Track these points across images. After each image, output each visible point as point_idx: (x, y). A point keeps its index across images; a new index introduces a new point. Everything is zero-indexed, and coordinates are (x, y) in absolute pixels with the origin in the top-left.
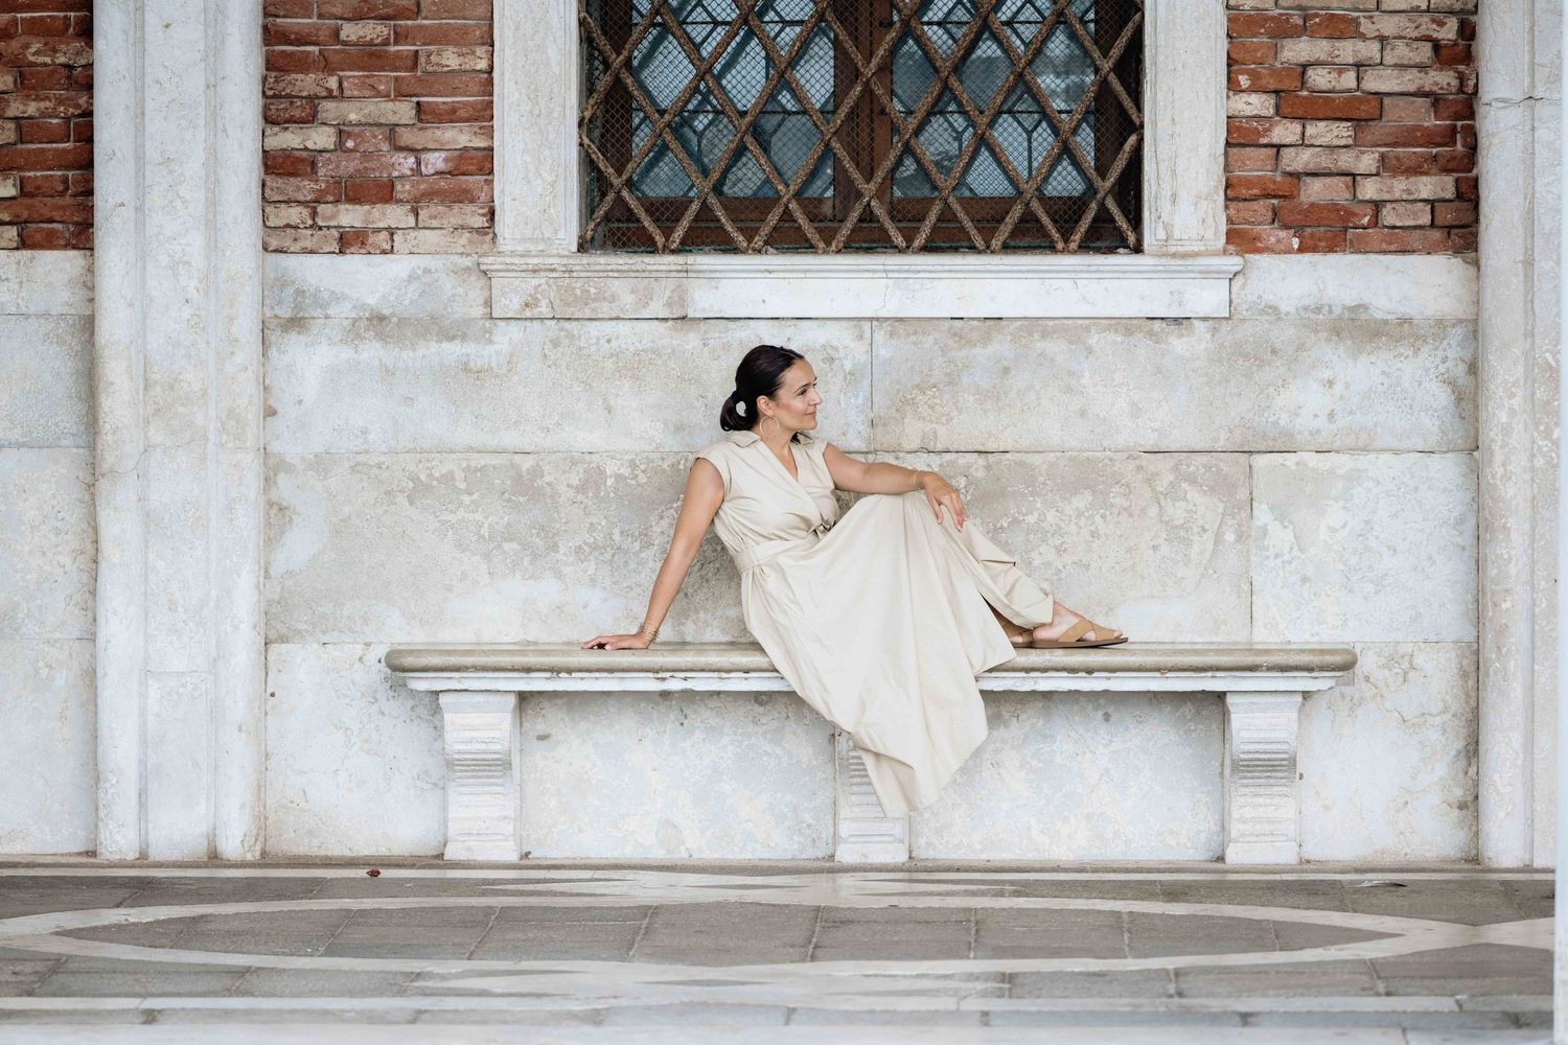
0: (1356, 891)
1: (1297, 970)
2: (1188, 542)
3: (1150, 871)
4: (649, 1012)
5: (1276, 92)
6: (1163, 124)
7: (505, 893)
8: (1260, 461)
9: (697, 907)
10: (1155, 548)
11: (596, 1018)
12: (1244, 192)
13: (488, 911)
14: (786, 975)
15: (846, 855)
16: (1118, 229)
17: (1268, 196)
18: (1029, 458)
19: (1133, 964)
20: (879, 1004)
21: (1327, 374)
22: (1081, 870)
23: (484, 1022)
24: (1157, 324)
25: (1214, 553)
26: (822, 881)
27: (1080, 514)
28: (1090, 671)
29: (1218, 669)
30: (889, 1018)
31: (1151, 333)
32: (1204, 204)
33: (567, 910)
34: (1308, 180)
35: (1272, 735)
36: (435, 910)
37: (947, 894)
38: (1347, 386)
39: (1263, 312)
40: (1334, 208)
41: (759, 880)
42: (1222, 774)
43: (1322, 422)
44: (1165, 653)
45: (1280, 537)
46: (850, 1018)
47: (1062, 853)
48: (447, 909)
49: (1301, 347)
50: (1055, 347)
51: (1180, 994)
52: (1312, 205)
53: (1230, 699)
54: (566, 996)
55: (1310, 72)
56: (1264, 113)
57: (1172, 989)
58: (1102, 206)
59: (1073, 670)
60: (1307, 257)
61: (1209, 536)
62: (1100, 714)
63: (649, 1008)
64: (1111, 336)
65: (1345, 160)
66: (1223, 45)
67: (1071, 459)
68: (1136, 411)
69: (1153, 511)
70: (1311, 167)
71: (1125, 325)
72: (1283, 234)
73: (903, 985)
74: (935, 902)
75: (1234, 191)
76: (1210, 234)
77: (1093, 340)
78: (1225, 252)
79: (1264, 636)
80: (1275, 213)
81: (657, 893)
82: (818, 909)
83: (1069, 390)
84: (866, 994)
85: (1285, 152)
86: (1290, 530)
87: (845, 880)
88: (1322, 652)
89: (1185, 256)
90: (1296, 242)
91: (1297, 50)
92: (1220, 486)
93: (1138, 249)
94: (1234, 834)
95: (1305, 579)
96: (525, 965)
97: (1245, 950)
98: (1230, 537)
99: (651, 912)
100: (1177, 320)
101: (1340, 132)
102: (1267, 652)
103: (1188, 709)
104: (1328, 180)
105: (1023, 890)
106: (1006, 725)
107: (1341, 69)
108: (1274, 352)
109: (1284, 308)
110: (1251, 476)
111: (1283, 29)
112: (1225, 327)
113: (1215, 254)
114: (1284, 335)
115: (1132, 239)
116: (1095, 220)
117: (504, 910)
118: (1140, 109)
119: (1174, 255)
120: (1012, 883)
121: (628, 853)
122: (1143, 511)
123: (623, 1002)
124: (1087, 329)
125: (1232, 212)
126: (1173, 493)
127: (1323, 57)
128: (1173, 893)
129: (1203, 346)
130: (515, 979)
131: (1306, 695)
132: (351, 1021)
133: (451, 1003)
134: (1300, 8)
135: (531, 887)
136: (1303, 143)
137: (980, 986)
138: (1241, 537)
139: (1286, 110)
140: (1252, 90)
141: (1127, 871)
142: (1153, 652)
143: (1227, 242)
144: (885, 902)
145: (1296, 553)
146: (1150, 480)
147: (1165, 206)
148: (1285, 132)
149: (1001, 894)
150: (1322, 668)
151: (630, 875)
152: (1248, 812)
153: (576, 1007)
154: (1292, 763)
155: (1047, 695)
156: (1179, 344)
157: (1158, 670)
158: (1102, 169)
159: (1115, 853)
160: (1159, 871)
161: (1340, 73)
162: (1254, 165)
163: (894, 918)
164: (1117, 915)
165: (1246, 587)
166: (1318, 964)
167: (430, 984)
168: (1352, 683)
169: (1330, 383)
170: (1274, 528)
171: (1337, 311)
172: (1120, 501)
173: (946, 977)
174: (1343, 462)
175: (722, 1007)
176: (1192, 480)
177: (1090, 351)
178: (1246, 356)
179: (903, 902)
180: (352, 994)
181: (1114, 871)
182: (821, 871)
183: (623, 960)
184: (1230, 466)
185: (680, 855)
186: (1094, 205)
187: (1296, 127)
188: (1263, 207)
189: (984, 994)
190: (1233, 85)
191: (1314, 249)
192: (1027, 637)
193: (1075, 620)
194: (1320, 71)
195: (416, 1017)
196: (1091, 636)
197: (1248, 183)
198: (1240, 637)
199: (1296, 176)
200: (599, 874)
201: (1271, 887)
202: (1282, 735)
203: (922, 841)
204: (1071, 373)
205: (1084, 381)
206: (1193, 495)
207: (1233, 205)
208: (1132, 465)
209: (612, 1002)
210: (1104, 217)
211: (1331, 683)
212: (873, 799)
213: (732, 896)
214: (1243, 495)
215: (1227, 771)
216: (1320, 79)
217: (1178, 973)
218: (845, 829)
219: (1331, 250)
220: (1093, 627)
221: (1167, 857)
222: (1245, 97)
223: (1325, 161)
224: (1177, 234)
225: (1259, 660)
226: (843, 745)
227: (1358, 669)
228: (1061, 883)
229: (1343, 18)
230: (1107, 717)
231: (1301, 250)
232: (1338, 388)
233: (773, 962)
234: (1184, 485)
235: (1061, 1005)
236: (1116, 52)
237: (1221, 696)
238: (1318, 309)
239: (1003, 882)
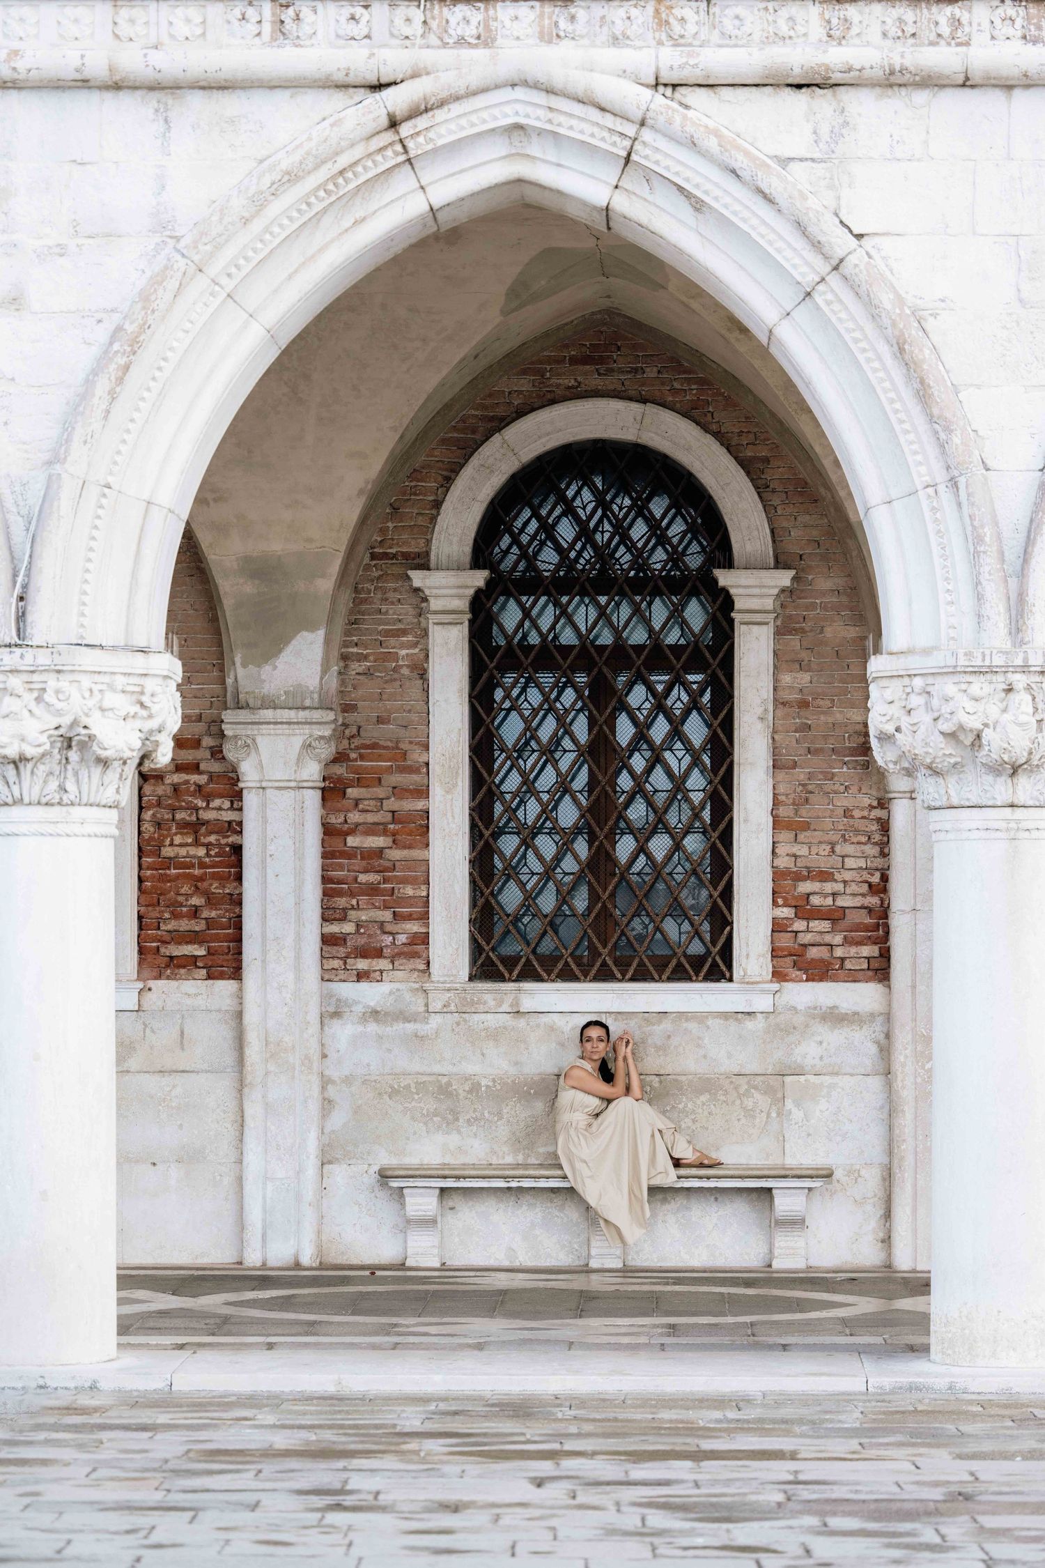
0: (834, 1282)
1: (808, 1322)
2: (754, 1117)
3: (737, 1272)
4: (505, 1344)
5: (795, 907)
6: (743, 922)
7: (435, 1283)
8: (788, 1079)
9: (525, 1290)
10: (739, 1120)
11: (480, 1347)
12: (780, 953)
13: (427, 1292)
14: (569, 1325)
15: (594, 1264)
16: (721, 970)
17: (791, 955)
18: (679, 1078)
19: (730, 1320)
20: (613, 1340)
21: (819, 1038)
22: (705, 1272)
23: (427, 1349)
24: (740, 1015)
25: (766, 1122)
26: (582, 1277)
27: (704, 1104)
28: (708, 1178)
29: (769, 1177)
30: (617, 1347)
31: (737, 1019)
32: (761, 959)
33: (464, 1292)
34: (810, 948)
35: (794, 1208)
36: (403, 1292)
37: (642, 1284)
38: (829, 1044)
39: (789, 1009)
40: (822, 961)
41: (553, 1277)
42: (770, 1226)
43: (817, 1061)
44: (744, 1169)
45: (797, 1114)
46: (599, 1347)
47: (695, 1263)
48: (408, 1292)
49: (807, 1026)
50: (692, 1026)
51: (754, 1335)
52: (812, 959)
53: (774, 1191)
54: (465, 1336)
55: (811, 897)
56: (790, 916)
57: (749, 1332)
58: (714, 959)
59: (700, 1177)
60: (810, 984)
61: (764, 1115)
62: (712, 1199)
63: (504, 1342)
64: (718, 1021)
65: (828, 938)
66: (770, 885)
67: (700, 1078)
68: (730, 1056)
69: (738, 1102)
70: (812, 942)
71: (725, 1016)
72: (798, 973)
73: (623, 1330)
74: (637, 1288)
75: (775, 953)
76: (764, 973)
77: (710, 1022)
78: (771, 981)
79: (790, 1161)
80: (795, 963)
81: (505, 1283)
82: (582, 1291)
83: (698, 1046)
84: (606, 1335)
85: (799, 934)
86: (802, 1112)
87: (594, 1277)
88: (817, 1169)
89: (753, 983)
90: (804, 977)
91: (805, 887)
92: (769, 1091)
93: (731, 980)
94: (776, 1254)
95: (809, 1135)
96: (445, 1320)
97: (783, 1313)
98: (774, 1115)
99: (503, 1293)
100: (749, 1013)
101: (825, 925)
102: (792, 1169)
103: (754, 1195)
104: (820, 948)
105: (678, 1281)
106: (669, 1203)
107: (826, 896)
108: (794, 1028)
109: (799, 1008)
110: (783, 1086)
111: (798, 877)
112: (772, 1017)
113: (767, 982)
114: (799, 1020)
115: (728, 975)
116: (711, 966)
117: (435, 1292)
118: (731, 914)
119: (748, 983)
120: (672, 1278)
121: (492, 1263)
122: (733, 1102)
123: (492, 1339)
124: (707, 1017)
125: (775, 962)
126: (747, 1094)
127: (817, 890)
128: (748, 1283)
129: (761, 1025)
130: (441, 1327)
131: (810, 1189)
132: (365, 1348)
133: (411, 1339)
134: (806, 867)
135: (446, 1280)
136: (808, 931)
137: (660, 1330)
138: (779, 1114)
139: (800, 915)
140: (785, 905)
141: (726, 1272)
142: (738, 1169)
143: (773, 976)
144: (613, 1288)
145: (805, 1122)
146: (736, 1088)
147: (744, 961)
148: (800, 925)
149: (667, 1284)
150: (817, 1177)
151: (493, 1274)
152: (782, 1244)
153: (470, 1341)
154: (803, 1221)
155: (688, 1189)
156: (750, 1024)
157: (740, 1177)
158: (714, 943)
159: (720, 1263)
160: (741, 1272)
161: (825, 897)
162: (785, 941)
163: (617, 1296)
164: (722, 1294)
165: (781, 1138)
166: (818, 1319)
167: (401, 1329)
168: (831, 1183)
169: (821, 1043)
170: (795, 1110)
171: (824, 1009)
172: (722, 1098)
173: (643, 1326)
174: (827, 1080)
175: (538, 1341)
176: (756, 1088)
177: (708, 1027)
178: (781, 1030)
179: (622, 1288)
180: (364, 1334)
181: (720, 1272)
182: (582, 1272)
183: (492, 1317)
184: (773, 1081)
185: (517, 1264)
186: (710, 959)
187: (805, 923)
188: (789, 960)
189: (661, 1335)
190: (775, 903)
191: (813, 980)
192: (677, 1163)
193: (699, 1154)
194: (816, 897)
195: (395, 1346)
196: (706, 1162)
197: (782, 949)
198: (779, 1162)
199: (805, 946)
200: (478, 1274)
201: (794, 1280)
202: (798, 1208)
203: (630, 1258)
204: (699, 1038)
205: (706, 1041)
206: (757, 1095)
207: (775, 959)
208: (728, 1081)
209: (488, 1339)
210: (714, 965)
211: (822, 1184)
212: (604, 1238)
213: (541, 1284)
214: (780, 1095)
215: (773, 1225)
216: (816, 900)
217: (752, 1324)
218: (593, 1252)
219: (821, 980)
220: (707, 1157)
221: (744, 1265)
222: (781, 909)
223: (818, 939)
224: (749, 973)
225: (788, 1173)
226: (592, 1213)
227: (834, 1177)
228: (695, 1278)
229: (826, 872)
230: (716, 1199)
231: (807, 980)
232: (825, 1044)
233: (562, 1318)
234: (753, 1091)
235: (698, 1340)
236: (720, 888)
237: (770, 1190)
238: (815, 1008)
239: (668, 1278)
